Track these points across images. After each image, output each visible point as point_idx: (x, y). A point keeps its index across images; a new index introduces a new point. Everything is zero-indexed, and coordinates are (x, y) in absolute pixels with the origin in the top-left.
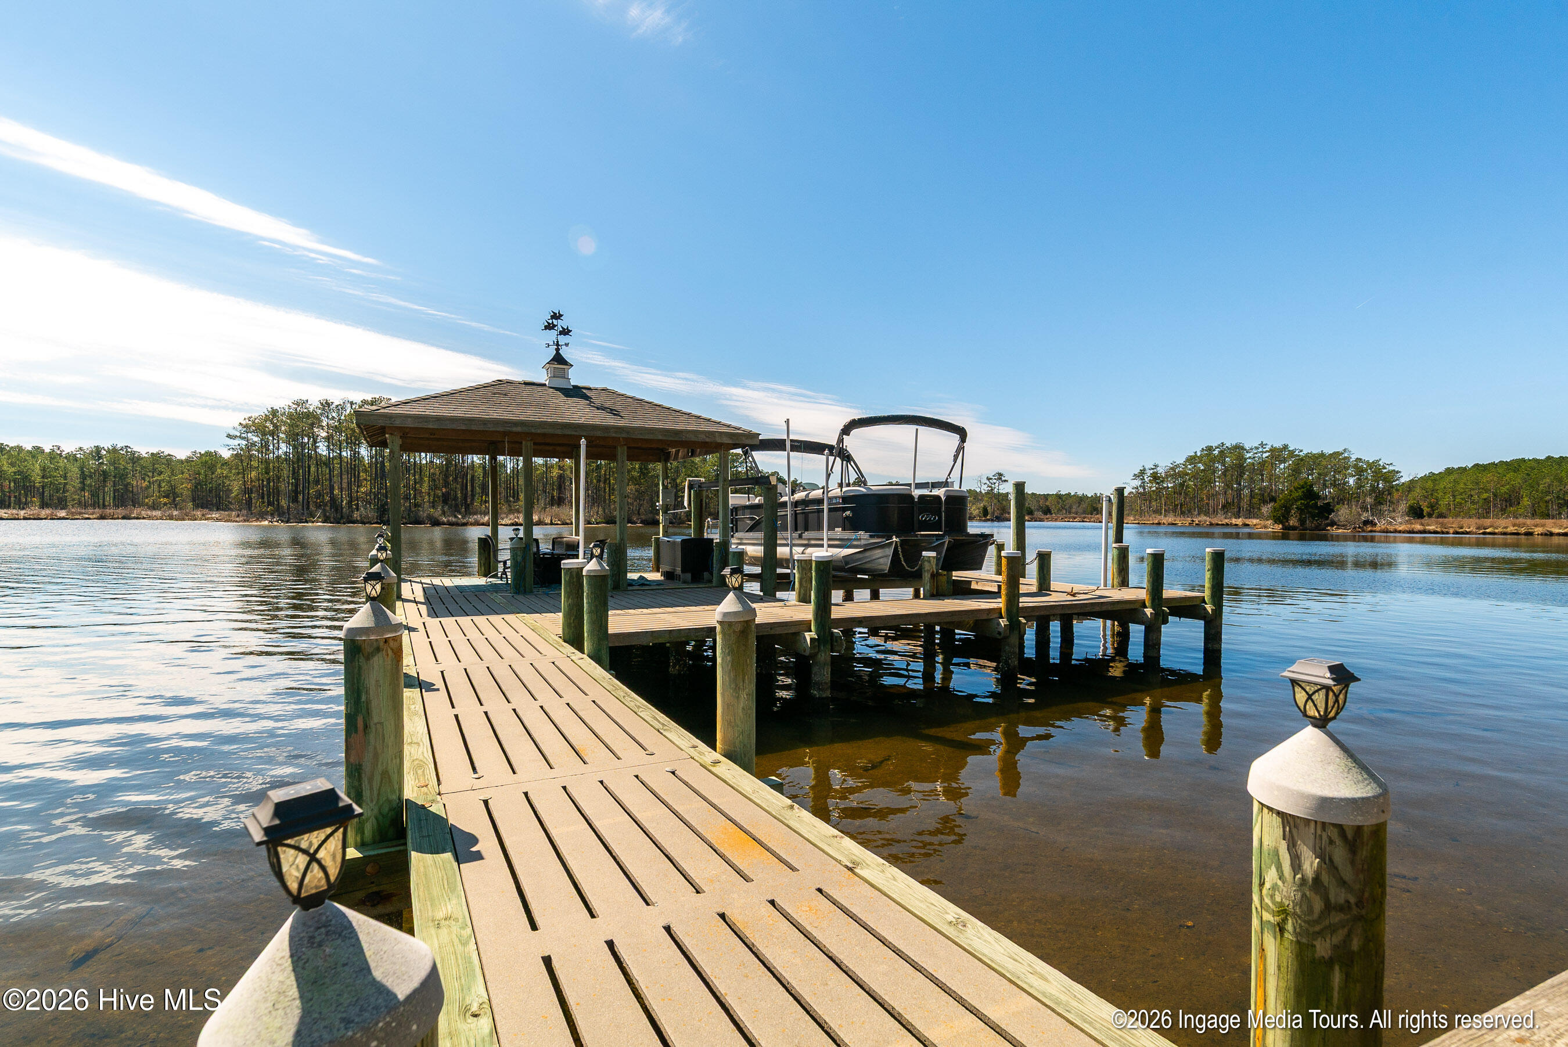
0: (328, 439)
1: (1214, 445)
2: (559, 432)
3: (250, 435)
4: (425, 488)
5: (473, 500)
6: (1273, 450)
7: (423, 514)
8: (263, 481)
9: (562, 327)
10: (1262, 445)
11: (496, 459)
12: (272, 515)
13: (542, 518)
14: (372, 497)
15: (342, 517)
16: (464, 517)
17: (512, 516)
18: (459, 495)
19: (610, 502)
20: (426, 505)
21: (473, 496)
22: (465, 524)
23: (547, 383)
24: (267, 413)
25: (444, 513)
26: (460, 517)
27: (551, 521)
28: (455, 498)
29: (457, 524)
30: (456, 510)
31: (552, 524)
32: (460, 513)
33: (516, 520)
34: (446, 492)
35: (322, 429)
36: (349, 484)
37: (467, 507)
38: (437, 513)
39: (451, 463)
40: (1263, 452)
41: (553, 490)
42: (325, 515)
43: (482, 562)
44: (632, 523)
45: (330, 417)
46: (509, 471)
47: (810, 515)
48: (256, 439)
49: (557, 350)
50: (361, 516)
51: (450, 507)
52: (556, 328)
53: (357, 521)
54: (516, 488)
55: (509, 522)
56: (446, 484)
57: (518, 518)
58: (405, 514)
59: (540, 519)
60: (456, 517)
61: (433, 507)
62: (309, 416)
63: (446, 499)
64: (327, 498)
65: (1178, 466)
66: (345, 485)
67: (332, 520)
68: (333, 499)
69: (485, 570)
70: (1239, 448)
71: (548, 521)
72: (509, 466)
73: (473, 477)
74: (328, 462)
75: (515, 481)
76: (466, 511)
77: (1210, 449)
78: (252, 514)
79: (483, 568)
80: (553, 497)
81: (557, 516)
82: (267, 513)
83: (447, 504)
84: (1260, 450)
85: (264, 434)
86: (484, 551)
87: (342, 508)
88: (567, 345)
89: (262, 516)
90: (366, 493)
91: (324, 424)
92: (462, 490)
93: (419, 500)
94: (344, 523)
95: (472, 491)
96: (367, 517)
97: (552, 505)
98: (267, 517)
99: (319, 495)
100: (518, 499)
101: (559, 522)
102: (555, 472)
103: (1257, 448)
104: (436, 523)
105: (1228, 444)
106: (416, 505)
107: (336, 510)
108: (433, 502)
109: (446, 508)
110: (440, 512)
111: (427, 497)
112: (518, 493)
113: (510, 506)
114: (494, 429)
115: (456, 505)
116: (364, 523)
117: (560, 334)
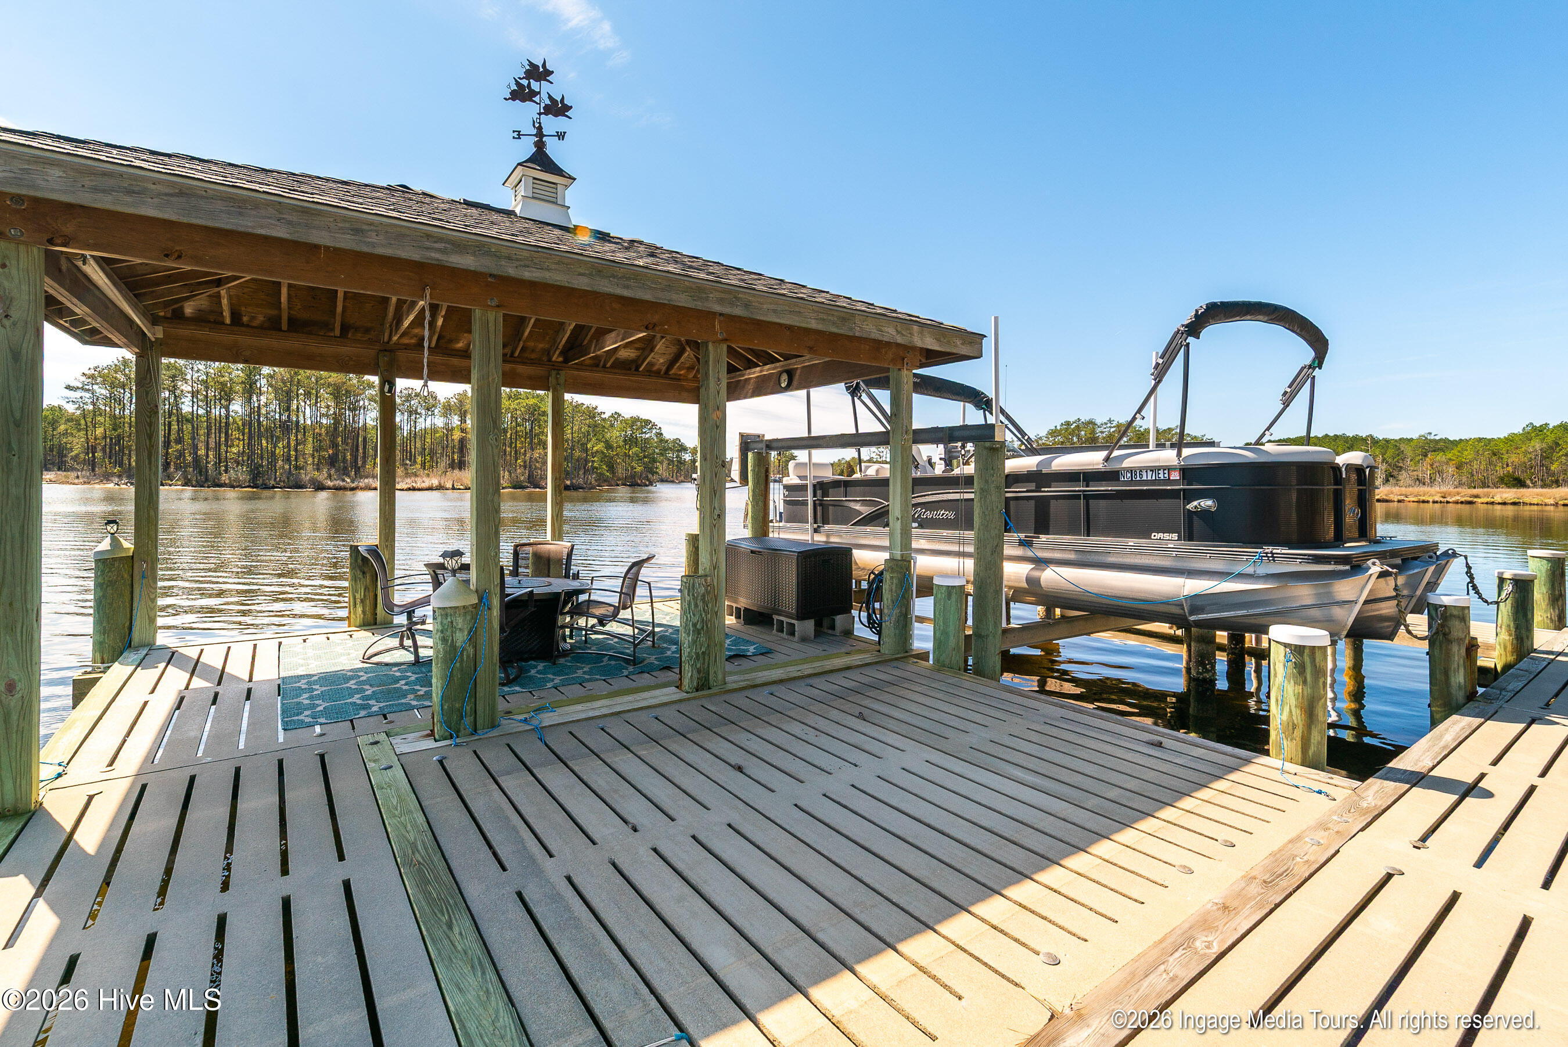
0: (194, 394)
1: (1072, 420)
2: (582, 283)
3: (95, 387)
4: (309, 449)
5: (364, 462)
6: (1118, 426)
7: (305, 477)
8: (111, 439)
9: (550, 97)
10: (1110, 421)
11: (392, 385)
12: (120, 476)
13: (442, 482)
14: (245, 458)
15: (207, 480)
16: (353, 481)
17: (408, 480)
18: (349, 457)
19: (516, 466)
20: (310, 468)
21: (364, 457)
22: (353, 489)
23: (518, 211)
24: (116, 362)
25: (330, 476)
26: (349, 480)
27: (453, 485)
28: (344, 460)
29: (344, 489)
30: (345, 472)
31: (453, 488)
32: (349, 476)
33: (414, 485)
34: (333, 454)
35: (186, 383)
36: (218, 444)
37: (357, 470)
38: (322, 476)
39: (339, 423)
40: (1110, 427)
41: (453, 453)
42: (186, 478)
43: (358, 596)
44: (540, 488)
45: (196, 369)
46: (405, 435)
47: (1052, 502)
48: (104, 392)
49: (540, 145)
50: (230, 478)
51: (337, 470)
52: (537, 99)
53: (226, 484)
54: (413, 450)
55: (405, 487)
56: (334, 445)
57: (416, 482)
58: (284, 478)
59: (440, 484)
60: (344, 480)
61: (318, 470)
62: (169, 367)
63: (332, 461)
64: (189, 458)
65: (1040, 438)
66: (212, 445)
67: (194, 483)
68: (197, 460)
69: (364, 612)
70: (1091, 422)
71: (449, 485)
72: (405, 428)
73: (365, 439)
74: (192, 419)
75: (412, 444)
76: (356, 474)
77: (1068, 423)
78: (95, 475)
79: (359, 609)
80: (453, 460)
81: (459, 480)
82: (113, 474)
83: (334, 466)
84: (1109, 425)
85: (113, 386)
86: (364, 573)
87: (207, 471)
88: (561, 136)
89: (107, 477)
90: (239, 454)
91: (189, 377)
92: (352, 451)
93: (301, 462)
94: (209, 487)
95: (364, 453)
96: (237, 480)
97: (453, 468)
98: (113, 478)
99: (181, 454)
100: (415, 462)
101: (462, 487)
102: (457, 435)
103: (1106, 424)
104: (320, 487)
105: (1083, 420)
106: (297, 467)
107: (200, 473)
108: (318, 465)
109: (333, 472)
110: (326, 475)
111: (311, 459)
112: (415, 457)
113: (406, 469)
114: (388, 252)
115: (345, 468)
116: (233, 487)
117: (546, 113)
